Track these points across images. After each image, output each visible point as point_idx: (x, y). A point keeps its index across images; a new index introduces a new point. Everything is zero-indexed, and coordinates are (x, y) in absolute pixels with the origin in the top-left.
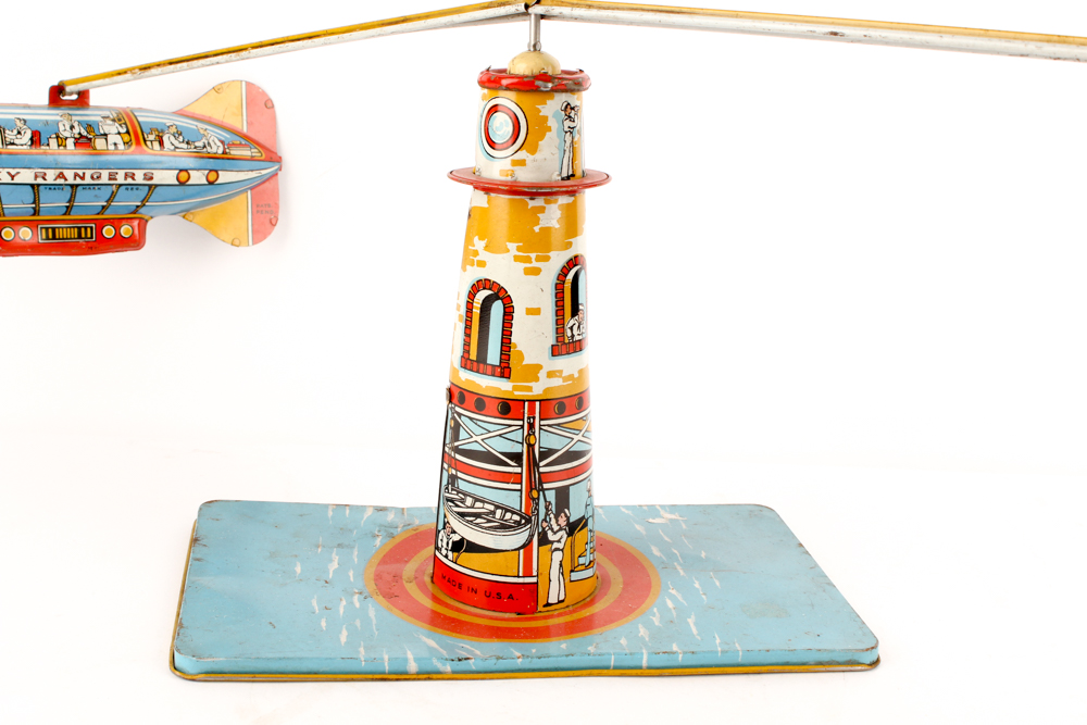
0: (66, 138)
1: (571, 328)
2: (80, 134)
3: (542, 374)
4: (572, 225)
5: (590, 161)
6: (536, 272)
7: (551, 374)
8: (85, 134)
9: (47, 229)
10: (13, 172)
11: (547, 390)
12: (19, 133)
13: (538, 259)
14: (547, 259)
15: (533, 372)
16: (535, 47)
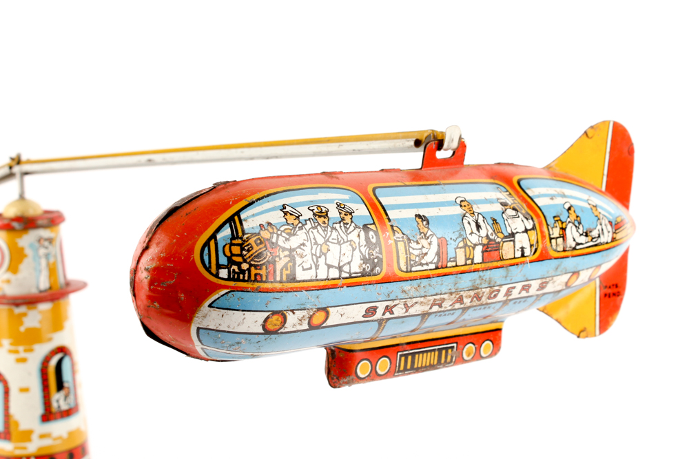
1: (58, 401)
3: (35, 437)
4: (57, 323)
5: (73, 273)
6: (23, 360)
7: (42, 436)
11: (40, 449)
13: (26, 351)
14: (31, 350)
15: (27, 436)
16: (22, 197)
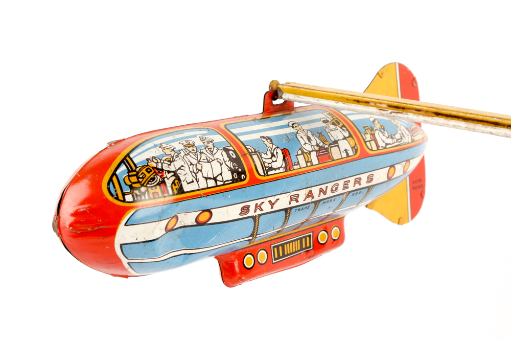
0: (310, 152)
2: (317, 145)
8: (321, 144)
9: (278, 247)
10: (273, 199)
12: (273, 155)
